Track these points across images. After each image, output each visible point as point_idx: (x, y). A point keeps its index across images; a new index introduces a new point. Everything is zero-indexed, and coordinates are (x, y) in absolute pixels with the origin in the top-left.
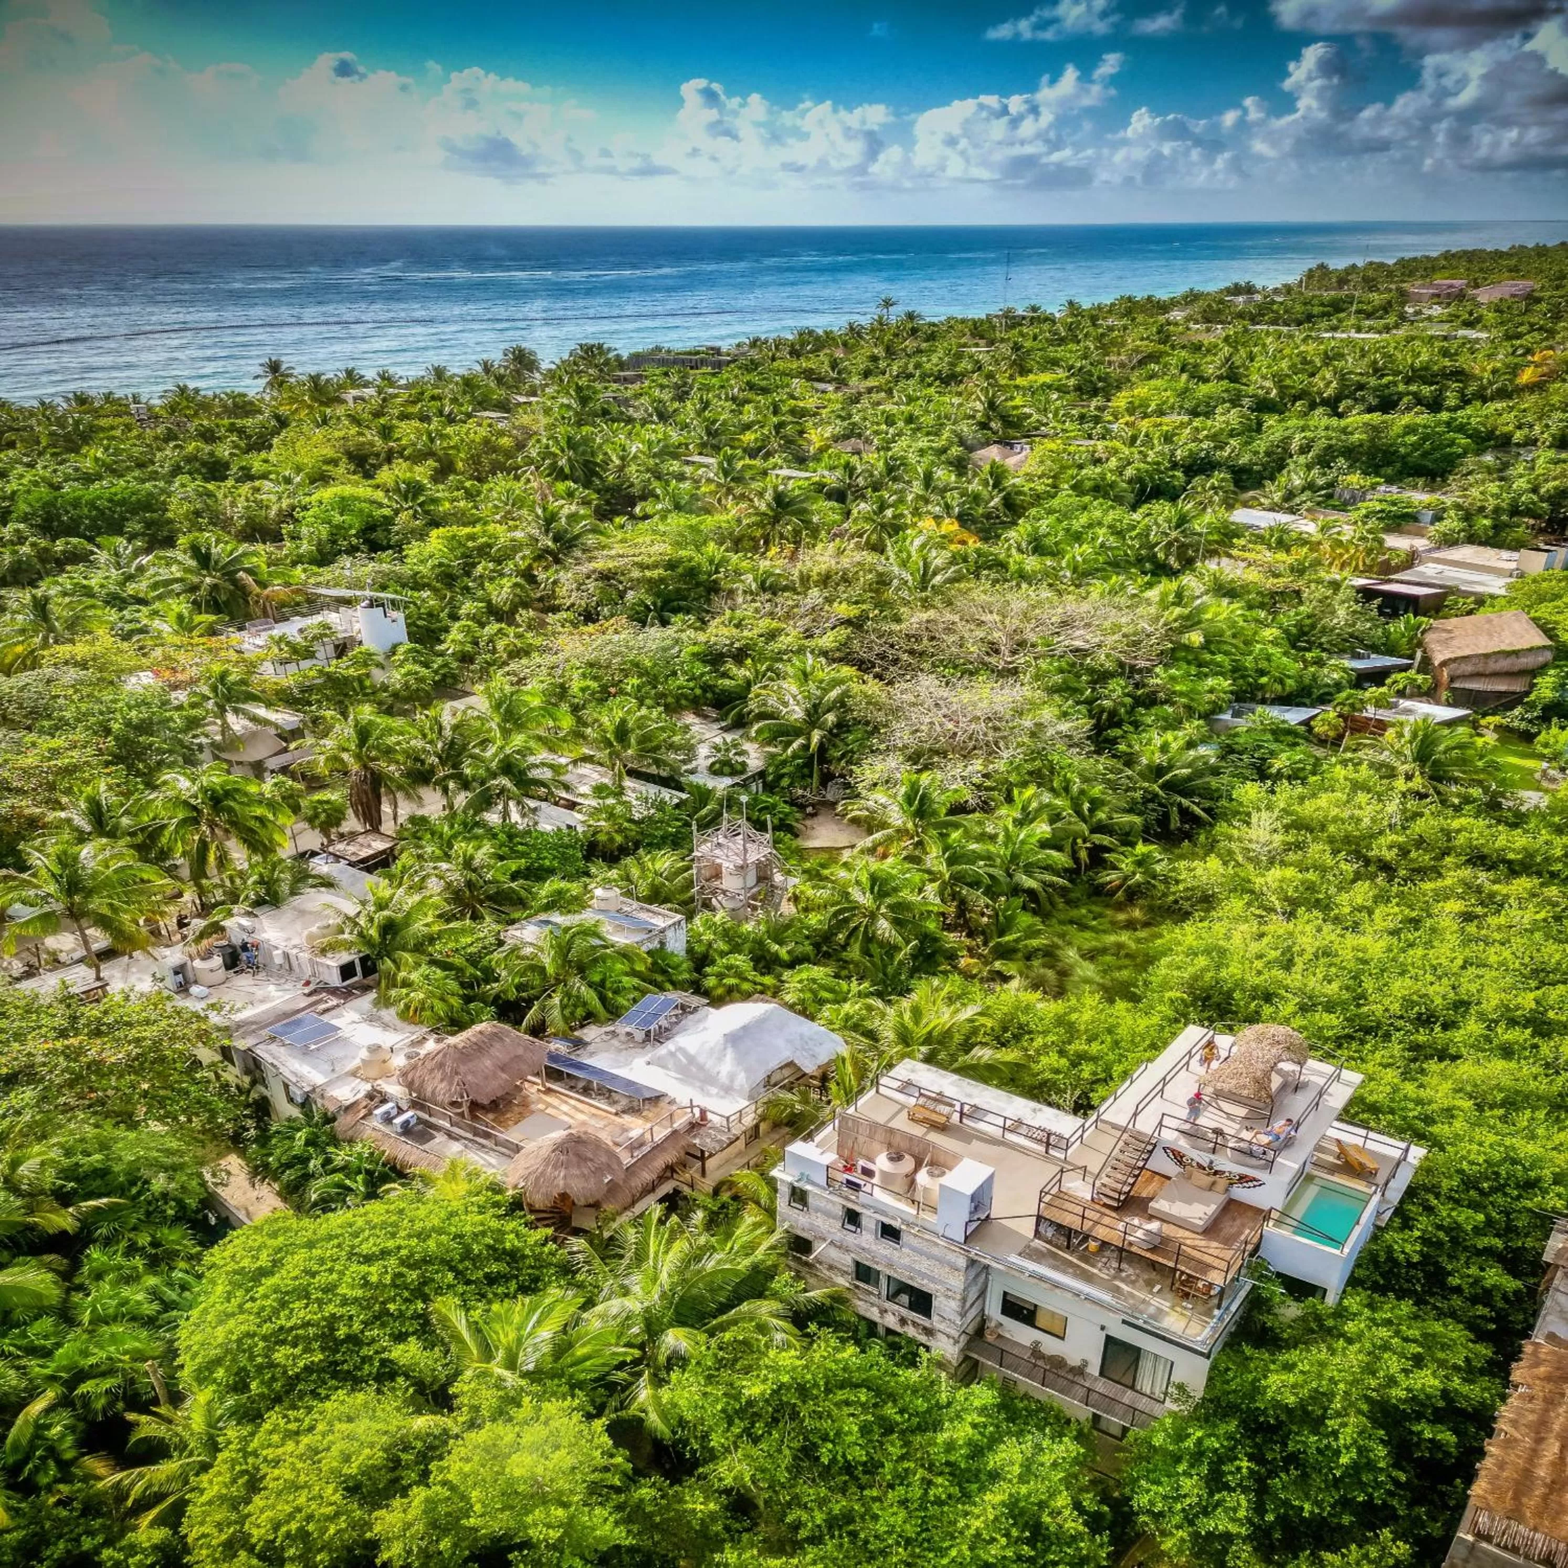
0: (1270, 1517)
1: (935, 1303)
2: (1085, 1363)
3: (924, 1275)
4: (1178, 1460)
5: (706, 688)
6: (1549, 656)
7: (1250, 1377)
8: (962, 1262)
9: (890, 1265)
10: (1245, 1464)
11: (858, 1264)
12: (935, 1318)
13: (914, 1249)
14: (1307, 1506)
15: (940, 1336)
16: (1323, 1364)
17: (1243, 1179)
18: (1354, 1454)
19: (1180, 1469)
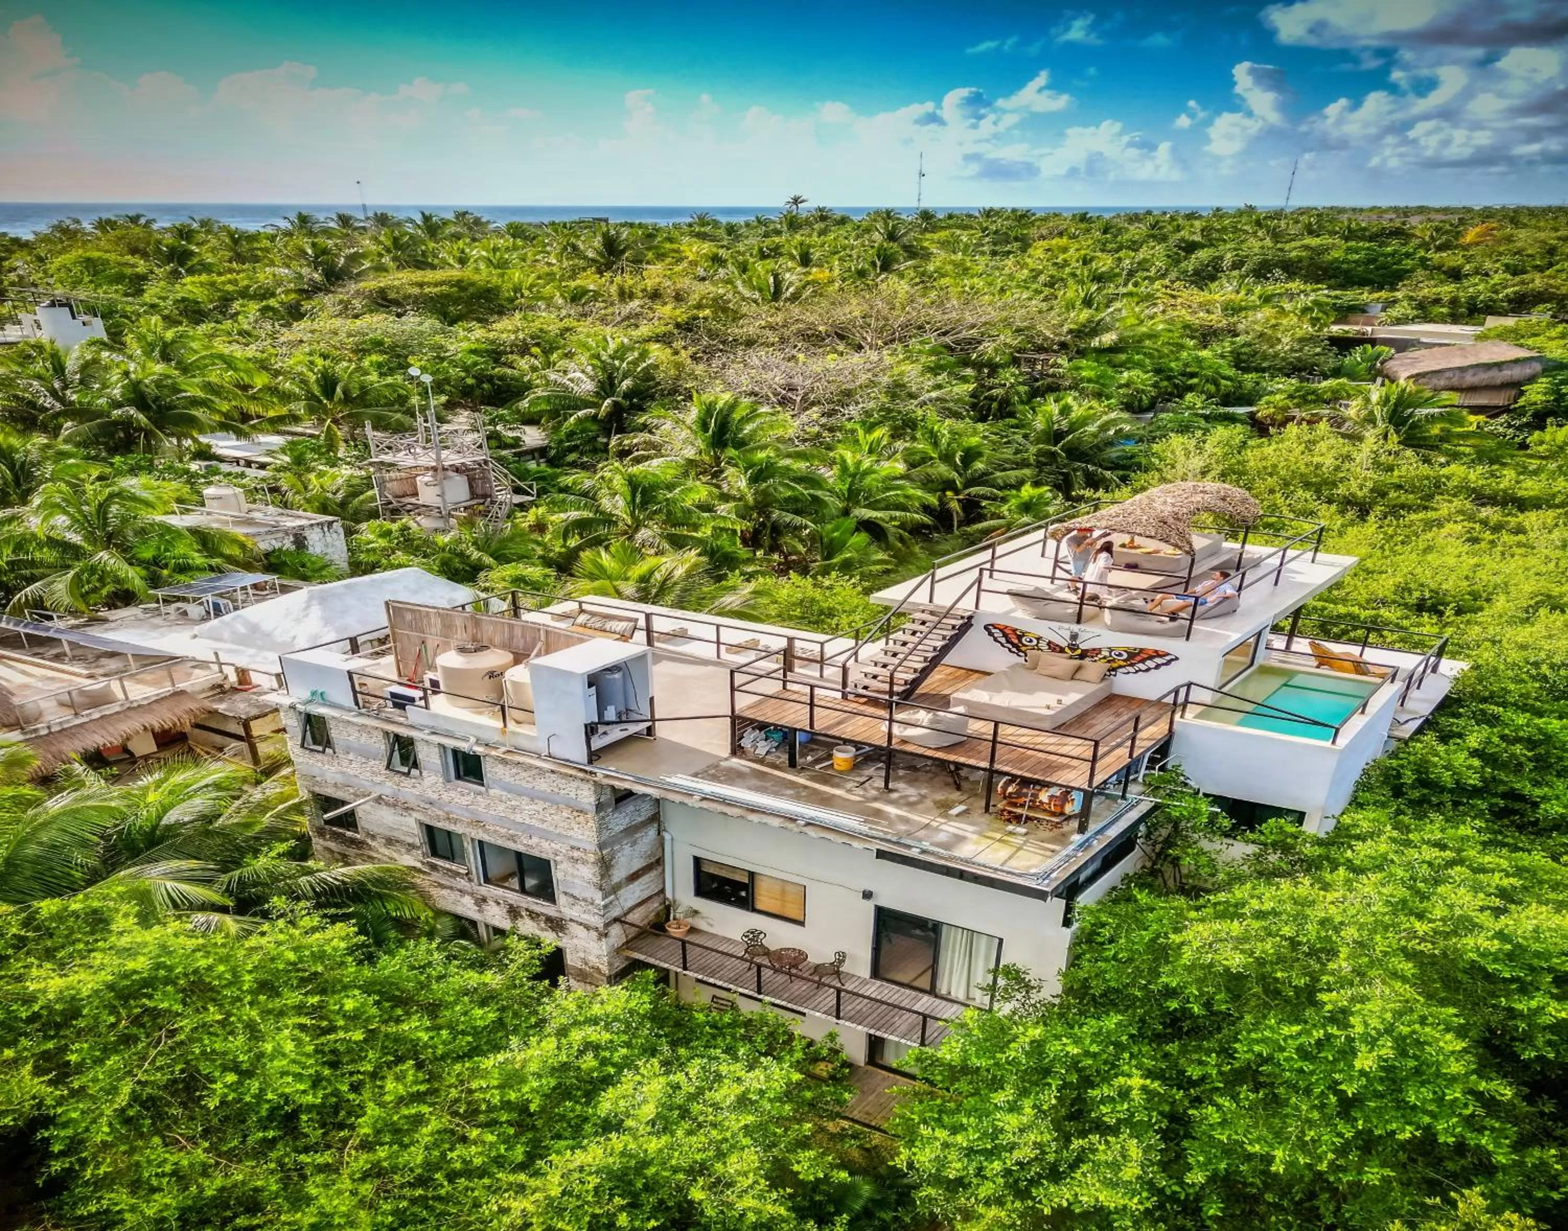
0: (1197, 1177)
1: (557, 875)
2: (841, 957)
3: (530, 831)
4: (997, 1084)
5: (481, 378)
6: (1538, 367)
7: (1147, 936)
8: (587, 796)
9: (478, 823)
10: (1136, 1081)
11: (430, 831)
12: (561, 899)
13: (508, 789)
14: (1279, 1154)
15: (574, 928)
16: (1304, 903)
17: (1135, 657)
18: (1387, 1049)
19: (1000, 1098)
